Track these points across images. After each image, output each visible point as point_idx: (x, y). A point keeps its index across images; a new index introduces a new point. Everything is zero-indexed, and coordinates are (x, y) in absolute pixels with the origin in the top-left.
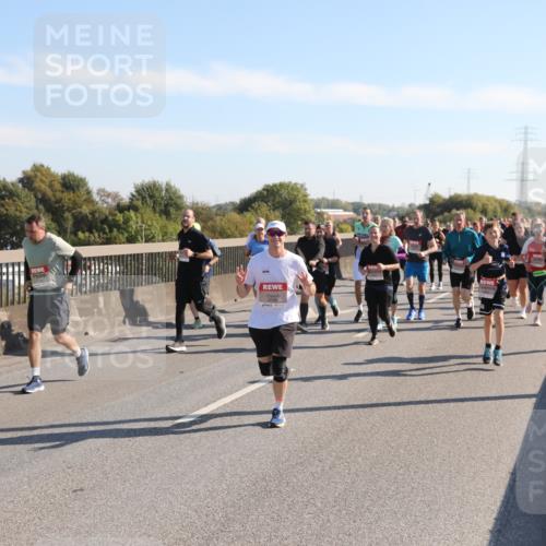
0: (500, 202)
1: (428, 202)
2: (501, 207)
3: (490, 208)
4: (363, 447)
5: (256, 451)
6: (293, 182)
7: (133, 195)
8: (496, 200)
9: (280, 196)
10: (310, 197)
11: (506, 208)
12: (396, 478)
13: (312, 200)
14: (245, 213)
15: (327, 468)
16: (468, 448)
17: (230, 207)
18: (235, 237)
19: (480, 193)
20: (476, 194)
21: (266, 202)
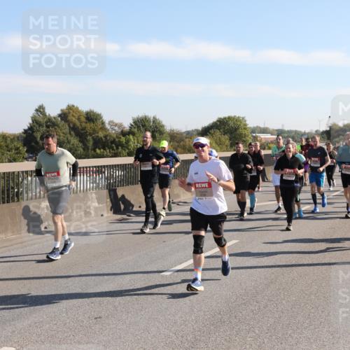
1: (328, 129)
6: (237, 116)
7: (132, 125)
9: (228, 125)
10: (248, 126)
13: (250, 128)
17: (195, 133)
21: (219, 130)
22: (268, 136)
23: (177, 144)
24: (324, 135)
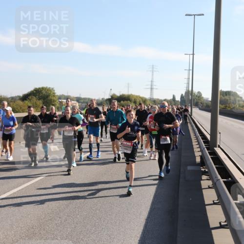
0: (142, 98)
1: (110, 97)
2: (142, 100)
3: (138, 101)
4: (80, 210)
5: (29, 215)
6: (48, 87)
8: (140, 97)
9: (42, 93)
11: (145, 101)
12: (95, 224)
13: (57, 95)
14: (25, 101)
15: (63, 221)
16: (128, 209)
17: (18, 98)
18: (20, 112)
19: (133, 94)
20: (131, 94)
21: (35, 96)
24: (108, 102)
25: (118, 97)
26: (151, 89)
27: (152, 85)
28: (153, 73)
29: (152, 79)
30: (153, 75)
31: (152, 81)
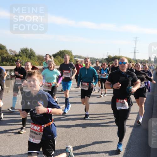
0: (128, 59)
1: (107, 58)
6: (68, 50)
7: (20, 52)
9: (64, 54)
10: (73, 55)
19: (123, 56)
20: (121, 56)
21: (60, 56)
22: (82, 60)
23: (41, 61)
24: (106, 60)
25: (112, 57)
26: (135, 53)
27: (135, 50)
28: (136, 42)
29: (136, 46)
30: (136, 43)
31: (135, 48)
